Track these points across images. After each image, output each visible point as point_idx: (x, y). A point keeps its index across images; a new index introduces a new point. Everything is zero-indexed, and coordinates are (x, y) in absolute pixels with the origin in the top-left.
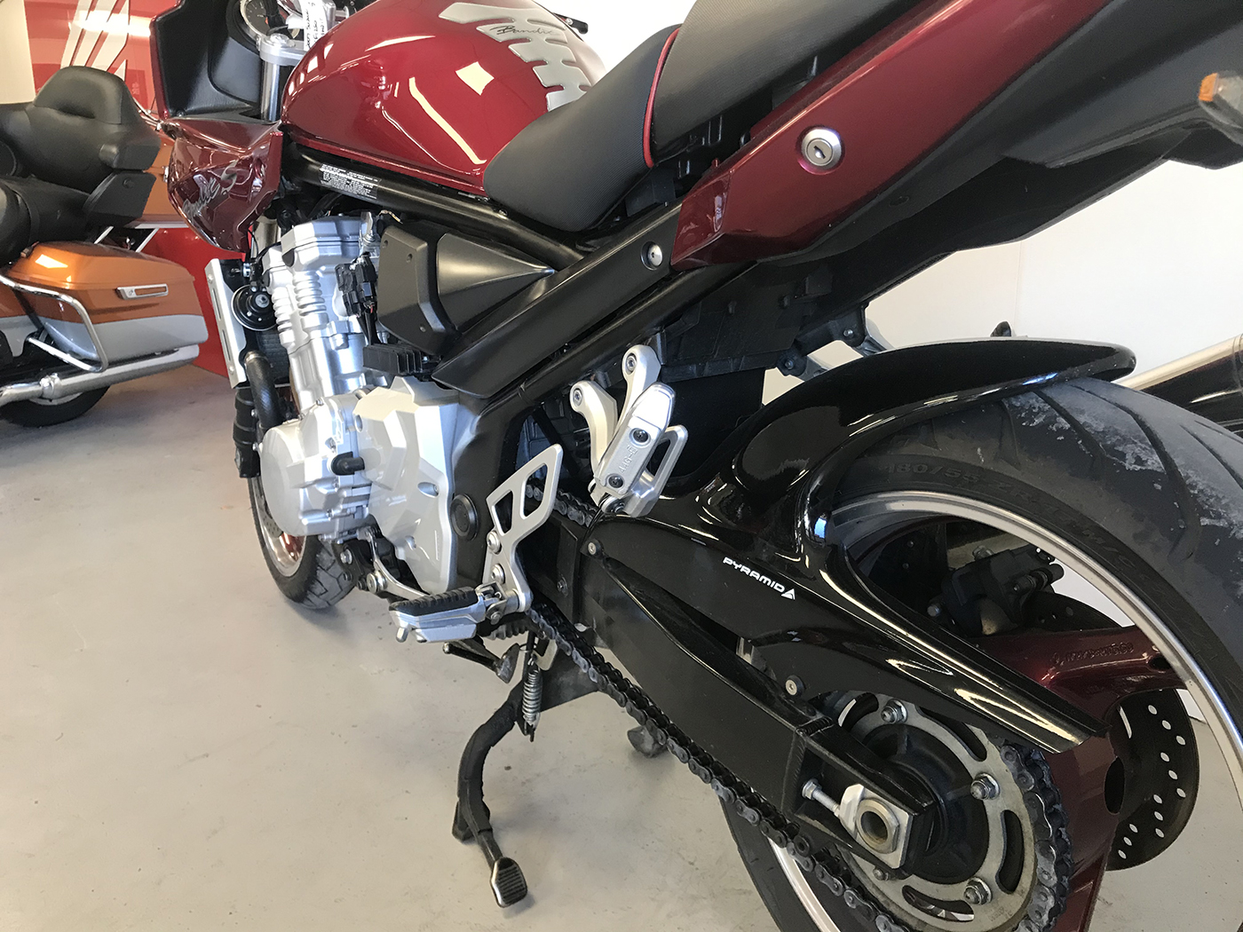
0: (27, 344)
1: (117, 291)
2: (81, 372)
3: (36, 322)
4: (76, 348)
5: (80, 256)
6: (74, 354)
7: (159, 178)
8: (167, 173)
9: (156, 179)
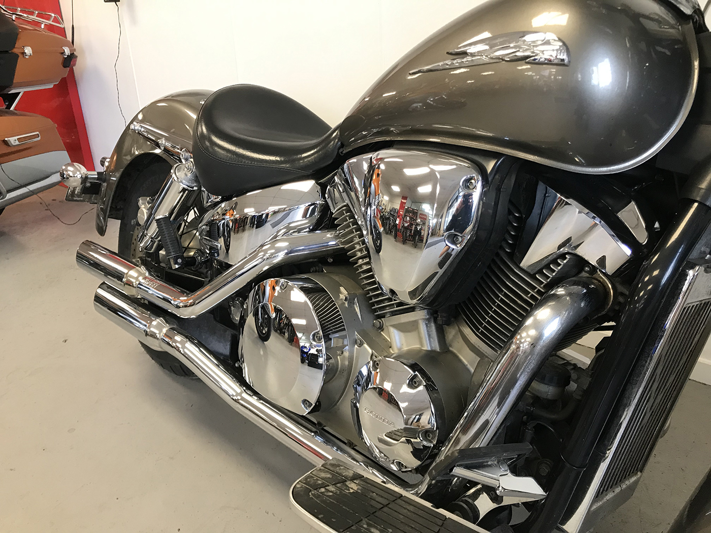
1: (5, 142)
7: (21, 56)
8: (26, 51)
9: (19, 56)
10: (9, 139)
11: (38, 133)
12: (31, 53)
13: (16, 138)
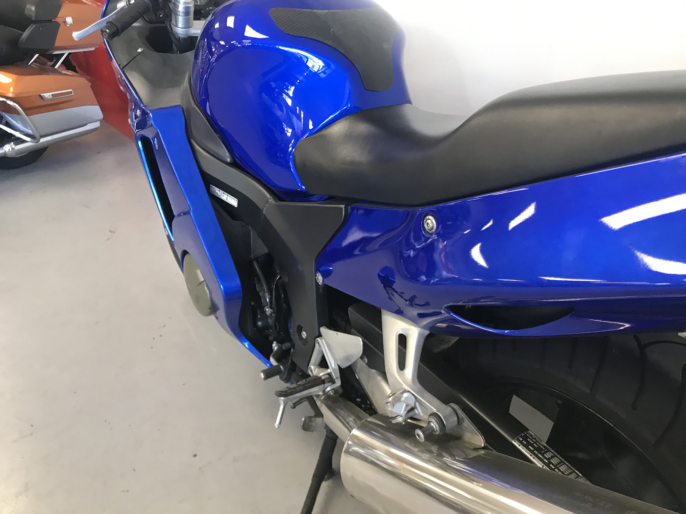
1: (40, 97)
4: (22, 129)
6: (21, 132)
7: (62, 25)
8: (67, 21)
9: (60, 25)
10: (44, 94)
11: (71, 90)
12: (72, 22)
13: (51, 94)
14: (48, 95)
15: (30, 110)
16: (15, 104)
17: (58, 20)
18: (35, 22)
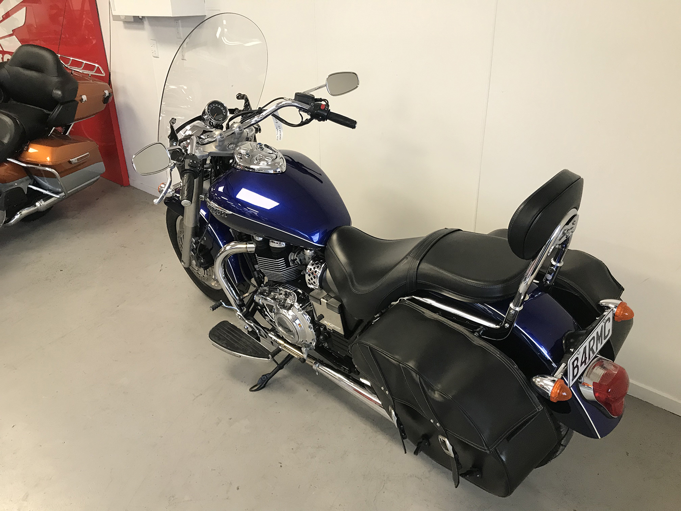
0: (28, 188)
1: (70, 162)
2: (52, 197)
3: (31, 177)
4: (50, 187)
5: (51, 148)
6: (50, 190)
7: (80, 103)
8: (83, 98)
9: (78, 103)
10: (72, 160)
11: (88, 153)
12: (86, 99)
13: (76, 158)
14: (74, 160)
15: (63, 173)
16: (53, 171)
17: (77, 99)
18: (62, 104)
